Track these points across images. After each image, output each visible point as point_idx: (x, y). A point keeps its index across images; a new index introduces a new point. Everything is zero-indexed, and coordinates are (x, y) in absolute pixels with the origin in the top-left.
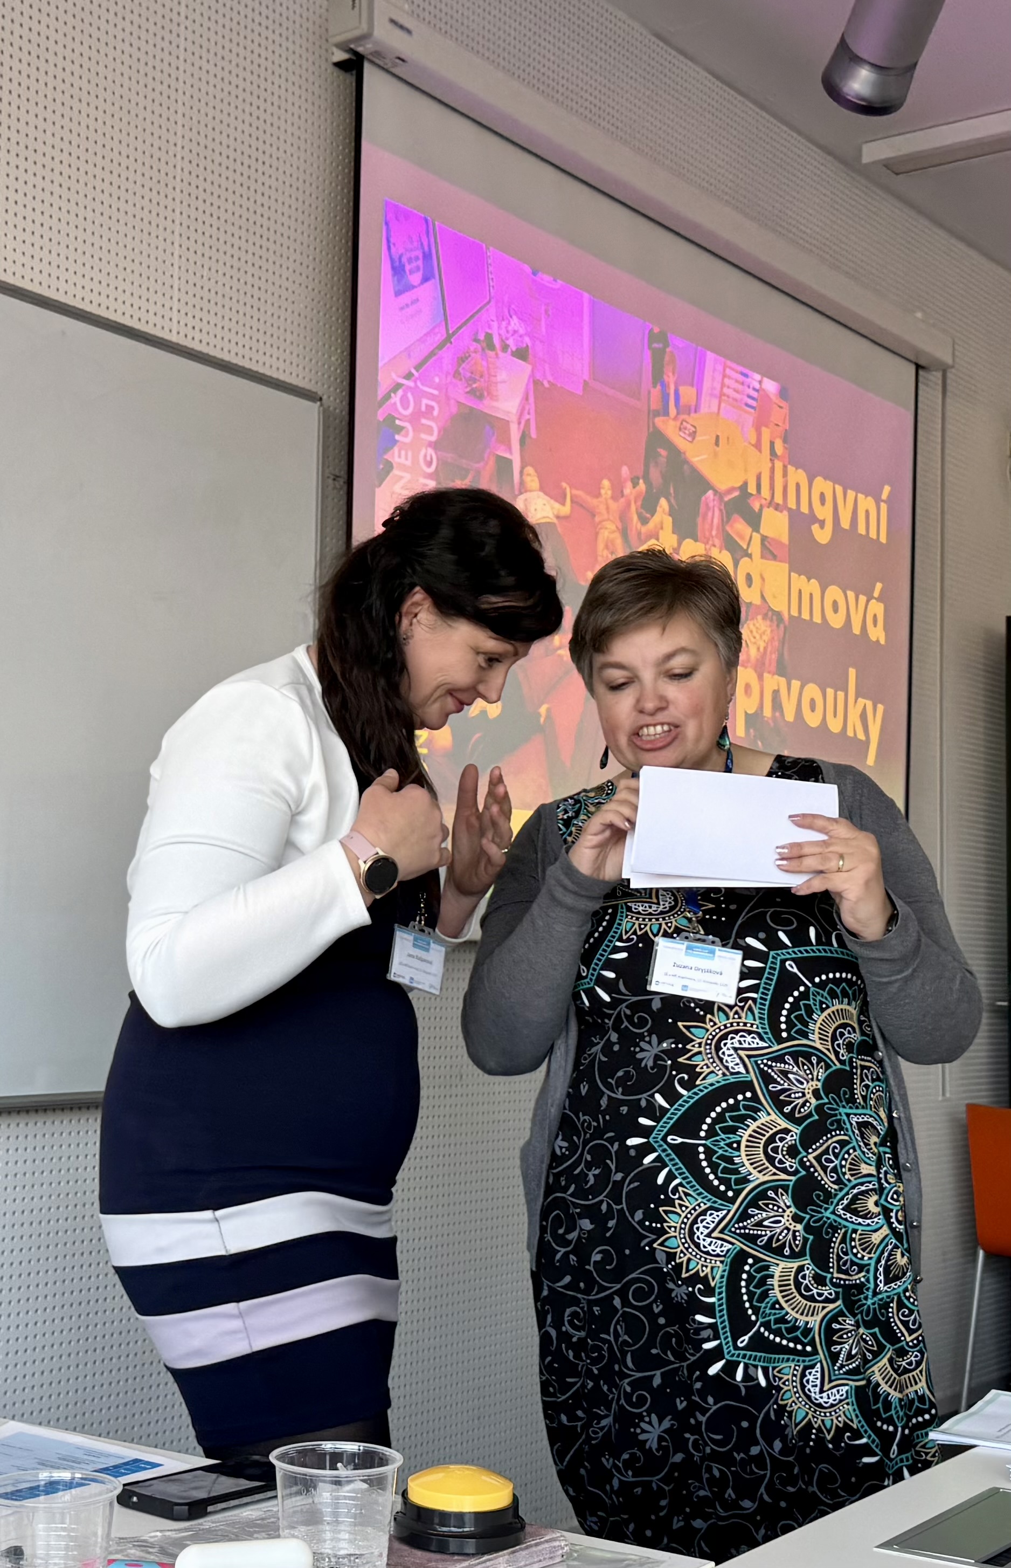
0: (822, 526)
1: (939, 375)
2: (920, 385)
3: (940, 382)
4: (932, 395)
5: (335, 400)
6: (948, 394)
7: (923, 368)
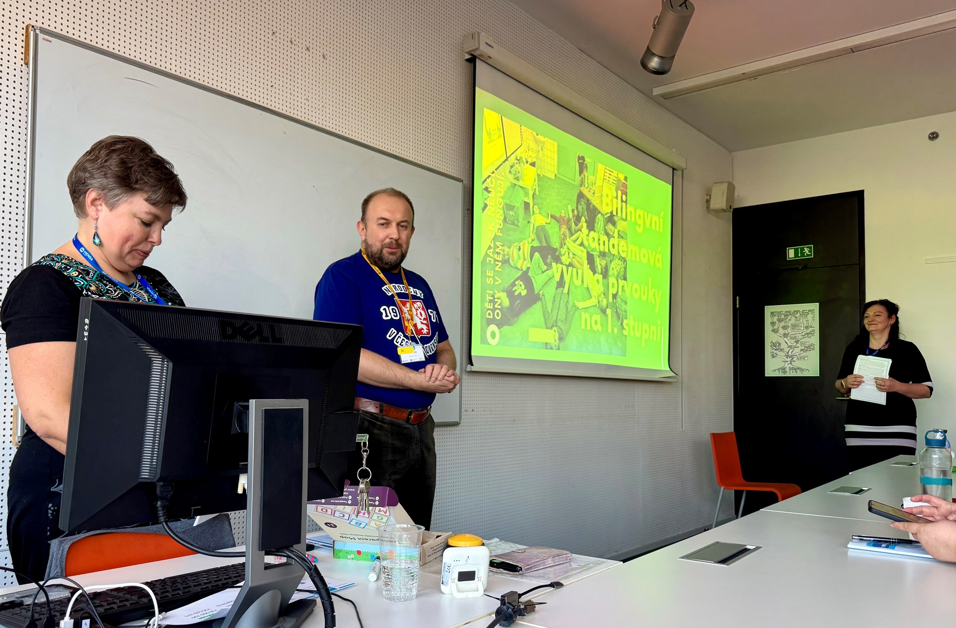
0: (639, 227)
1: (681, 172)
2: (674, 176)
3: (681, 175)
4: (678, 179)
5: (466, 182)
6: (684, 179)
7: (675, 169)
